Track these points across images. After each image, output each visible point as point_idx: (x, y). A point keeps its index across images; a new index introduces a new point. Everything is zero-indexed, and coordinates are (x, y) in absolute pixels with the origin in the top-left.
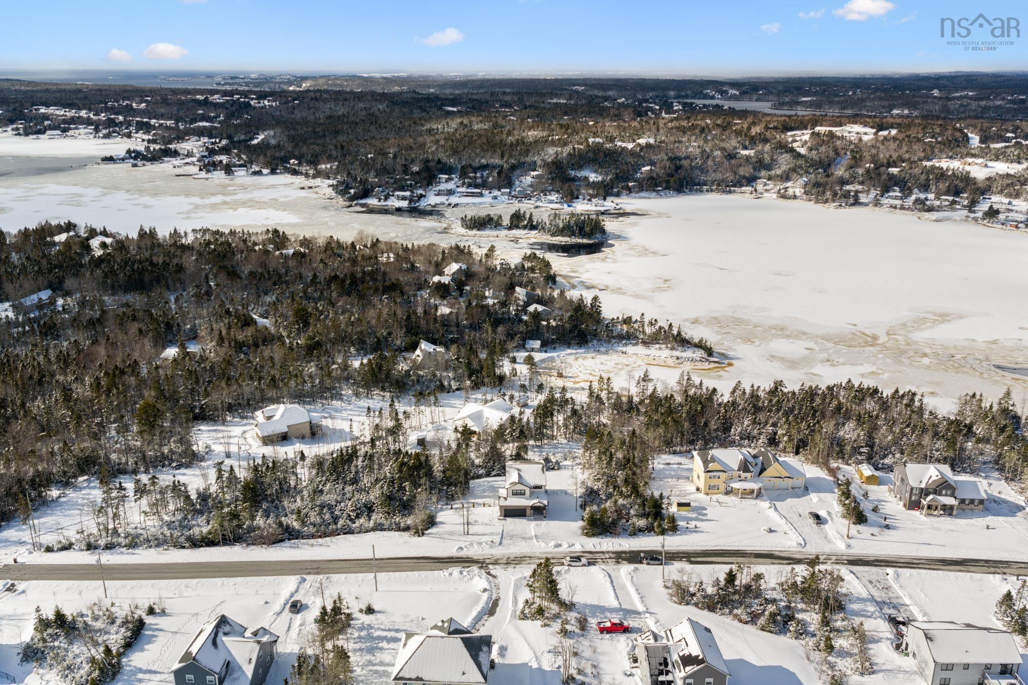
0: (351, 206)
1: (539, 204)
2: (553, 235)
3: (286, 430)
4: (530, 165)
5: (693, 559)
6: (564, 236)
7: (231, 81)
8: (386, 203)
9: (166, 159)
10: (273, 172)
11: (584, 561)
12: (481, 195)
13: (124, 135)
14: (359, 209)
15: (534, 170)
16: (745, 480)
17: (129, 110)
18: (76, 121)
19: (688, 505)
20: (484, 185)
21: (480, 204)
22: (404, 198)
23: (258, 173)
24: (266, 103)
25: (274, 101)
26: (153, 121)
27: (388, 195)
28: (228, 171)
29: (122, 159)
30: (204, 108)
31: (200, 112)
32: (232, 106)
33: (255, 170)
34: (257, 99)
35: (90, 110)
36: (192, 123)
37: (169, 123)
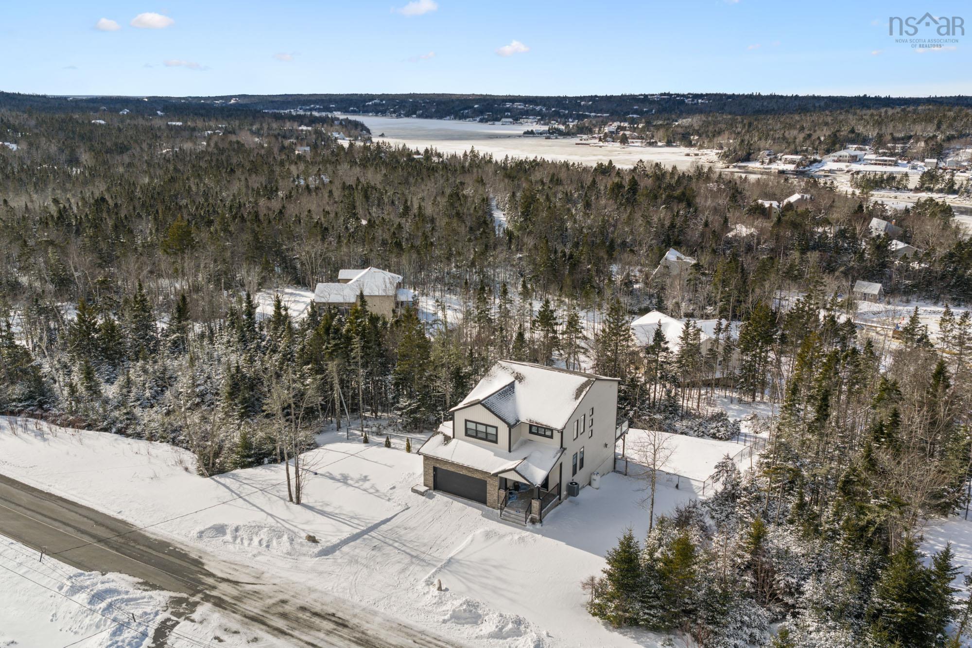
8: (769, 166)
10: (670, 145)
12: (896, 164)
14: (735, 170)
22: (792, 162)
23: (653, 144)
24: (700, 101)
25: (709, 99)
26: (593, 114)
27: (776, 158)
28: (624, 141)
29: (540, 134)
30: (640, 104)
31: (635, 107)
32: (666, 103)
33: (652, 141)
34: (692, 98)
35: (544, 105)
36: (624, 115)
37: (604, 116)
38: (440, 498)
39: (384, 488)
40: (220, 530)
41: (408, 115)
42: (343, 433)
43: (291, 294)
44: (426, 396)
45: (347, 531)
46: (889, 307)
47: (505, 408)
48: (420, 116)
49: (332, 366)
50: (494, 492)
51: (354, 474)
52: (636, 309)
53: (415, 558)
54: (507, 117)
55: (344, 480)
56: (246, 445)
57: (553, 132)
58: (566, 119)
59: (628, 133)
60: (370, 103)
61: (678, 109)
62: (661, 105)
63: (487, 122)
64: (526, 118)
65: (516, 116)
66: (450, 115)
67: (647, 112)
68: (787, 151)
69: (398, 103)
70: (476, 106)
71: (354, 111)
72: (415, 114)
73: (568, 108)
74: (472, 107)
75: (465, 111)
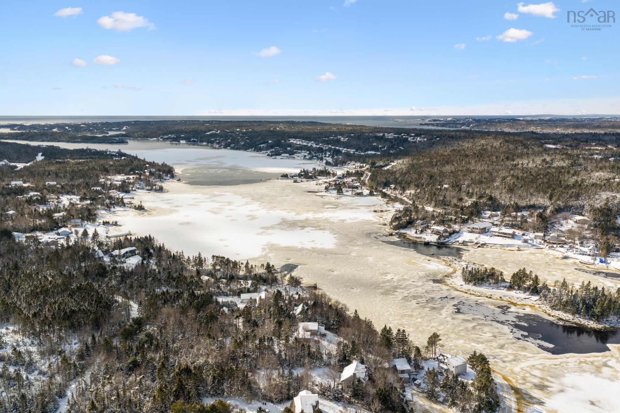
0: (391, 235)
1: (570, 254)
2: (553, 307)
4: (577, 208)
6: (566, 312)
7: (433, 122)
8: (420, 236)
12: (513, 236)
13: (318, 158)
14: (396, 239)
15: (580, 214)
17: (338, 142)
18: (302, 148)
20: (522, 226)
21: (508, 246)
22: (437, 233)
23: (360, 194)
24: (418, 139)
25: (424, 138)
26: (345, 149)
27: (428, 227)
28: (340, 191)
29: (292, 177)
30: (378, 142)
31: (374, 144)
32: (395, 141)
33: (360, 191)
34: (414, 136)
35: (315, 141)
36: (365, 151)
37: (352, 151)
41: (226, 146)
48: (233, 148)
54: (286, 152)
57: (302, 175)
58: (325, 154)
59: (349, 180)
60: (209, 133)
61: (402, 146)
62: (392, 143)
63: (272, 156)
64: (299, 153)
65: (292, 151)
66: (252, 148)
67: (381, 148)
68: (437, 219)
69: (228, 133)
70: (270, 142)
71: (194, 141)
72: (229, 146)
73: (330, 144)
74: (267, 142)
75: (262, 145)
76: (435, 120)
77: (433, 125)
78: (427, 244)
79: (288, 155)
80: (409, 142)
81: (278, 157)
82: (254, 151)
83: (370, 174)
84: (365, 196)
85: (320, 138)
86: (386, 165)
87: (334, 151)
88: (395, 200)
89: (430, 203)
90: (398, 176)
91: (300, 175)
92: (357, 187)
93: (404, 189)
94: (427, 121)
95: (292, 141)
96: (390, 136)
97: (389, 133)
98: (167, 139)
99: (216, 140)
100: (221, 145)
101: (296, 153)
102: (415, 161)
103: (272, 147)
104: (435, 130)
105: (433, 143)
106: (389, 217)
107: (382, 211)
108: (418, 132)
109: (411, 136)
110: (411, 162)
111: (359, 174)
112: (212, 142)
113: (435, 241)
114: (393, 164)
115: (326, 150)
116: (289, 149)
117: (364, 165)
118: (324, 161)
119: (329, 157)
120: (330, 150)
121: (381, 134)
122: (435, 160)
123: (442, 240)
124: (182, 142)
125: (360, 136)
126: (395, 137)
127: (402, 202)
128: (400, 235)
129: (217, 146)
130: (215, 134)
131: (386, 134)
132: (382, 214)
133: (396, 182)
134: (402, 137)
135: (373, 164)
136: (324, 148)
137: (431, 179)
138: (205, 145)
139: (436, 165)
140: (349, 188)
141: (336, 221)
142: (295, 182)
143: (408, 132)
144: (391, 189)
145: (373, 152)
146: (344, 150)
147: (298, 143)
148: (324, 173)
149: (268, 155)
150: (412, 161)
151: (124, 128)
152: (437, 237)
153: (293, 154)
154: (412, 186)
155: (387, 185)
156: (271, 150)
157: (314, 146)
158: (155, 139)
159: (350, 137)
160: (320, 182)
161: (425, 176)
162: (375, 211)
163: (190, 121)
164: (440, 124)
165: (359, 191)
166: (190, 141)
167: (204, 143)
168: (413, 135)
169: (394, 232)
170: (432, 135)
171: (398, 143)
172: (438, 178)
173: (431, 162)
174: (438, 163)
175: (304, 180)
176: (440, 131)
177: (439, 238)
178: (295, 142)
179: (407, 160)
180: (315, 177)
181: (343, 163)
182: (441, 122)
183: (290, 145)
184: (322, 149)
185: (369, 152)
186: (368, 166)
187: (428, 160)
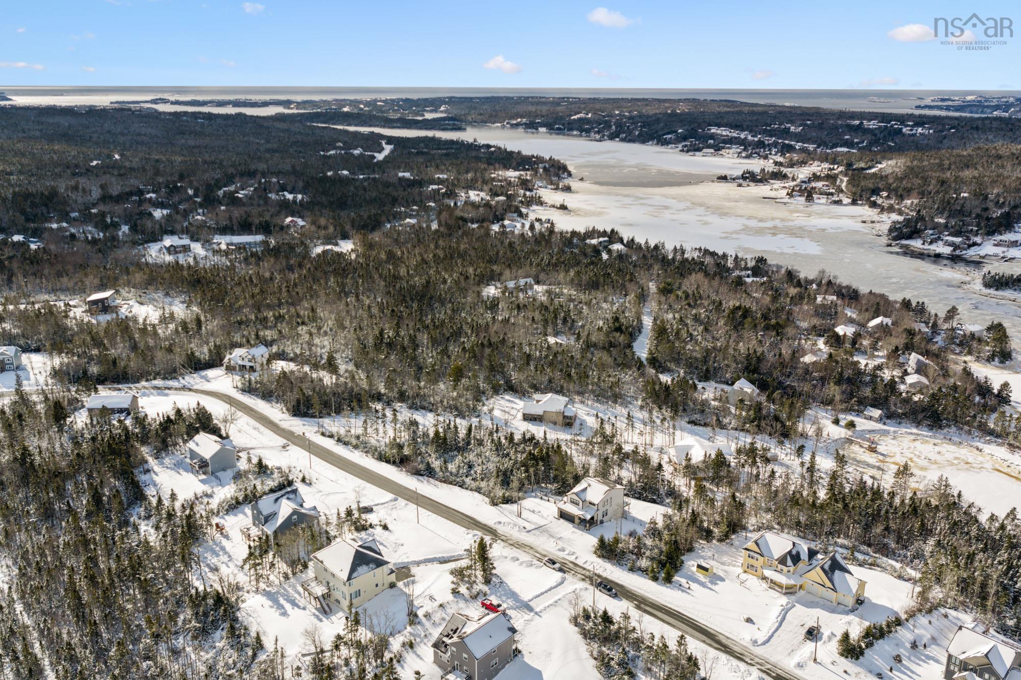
0: (890, 245)
3: (541, 413)
5: (642, 606)
7: (940, 104)
8: (929, 247)
9: (772, 181)
10: (854, 203)
11: (557, 566)
13: (760, 157)
14: (897, 249)
16: (781, 572)
17: (786, 133)
18: (731, 141)
19: (706, 570)
22: (951, 244)
23: (838, 202)
24: (920, 130)
25: (930, 129)
26: (800, 144)
27: (939, 238)
28: (809, 198)
29: (734, 179)
30: (852, 133)
31: (847, 137)
32: (881, 132)
33: (837, 199)
34: (912, 126)
35: (751, 131)
36: (832, 148)
37: (811, 147)
38: (562, 520)
39: (545, 516)
40: (500, 523)
41: (612, 137)
42: (533, 494)
43: (509, 401)
44: (564, 483)
45: (533, 527)
46: (885, 427)
47: (582, 496)
48: (623, 140)
49: (531, 470)
50: (577, 521)
51: (537, 510)
52: (702, 423)
53: (552, 536)
54: (709, 147)
55: (533, 512)
56: (504, 497)
57: (747, 178)
58: (770, 150)
59: (819, 184)
60: (576, 117)
61: (893, 140)
62: (875, 135)
63: (687, 152)
64: (729, 148)
65: (719, 145)
66: (652, 139)
67: (857, 143)
68: (952, 230)
69: (604, 117)
70: (680, 131)
71: (559, 129)
72: (618, 137)
73: (775, 135)
74: (676, 132)
75: (670, 136)
76: (943, 100)
77: (939, 108)
78: (938, 256)
79: (712, 150)
80: (904, 135)
81: (697, 153)
82: (658, 144)
83: (845, 179)
84: (845, 205)
85: (757, 126)
86: (870, 168)
87: (782, 147)
88: (891, 209)
89: (942, 213)
90: (891, 181)
91: (743, 177)
92: (832, 194)
93: (901, 198)
94: (928, 102)
95: (714, 130)
96: (873, 125)
97: (870, 120)
98: (518, 125)
99: (593, 128)
100: (604, 136)
101: (723, 148)
102: (915, 163)
103: (685, 139)
104: (947, 118)
105: (945, 137)
106: (885, 228)
107: (873, 222)
108: (919, 120)
109: (908, 126)
110: (909, 164)
111: (831, 178)
112: (588, 131)
113: (949, 252)
114: (880, 166)
115: (769, 145)
116: (711, 142)
117: (836, 167)
118: (771, 161)
119: (776, 155)
120: (775, 145)
121: (857, 122)
122: (947, 162)
123: (958, 252)
124: (541, 129)
125: (823, 124)
126: (880, 127)
127: (900, 213)
128: (902, 246)
129: (598, 137)
130: (586, 118)
131: (865, 122)
132: (874, 225)
133: (888, 189)
134: (892, 126)
135: (849, 165)
136: (766, 142)
137: (942, 185)
138: (575, 136)
139: (949, 169)
140: (821, 194)
141: (813, 229)
142: (740, 185)
143: (902, 119)
144: (881, 197)
145: (845, 150)
146: (798, 146)
147: (724, 133)
148: (778, 176)
149: (682, 151)
150: (912, 162)
151: (442, 108)
152: (952, 248)
153: (719, 149)
154: (915, 193)
155: (876, 191)
156: (684, 143)
157: (750, 138)
158: (499, 125)
159: (806, 125)
160: (775, 186)
161: (933, 182)
162: (864, 222)
163: (532, 97)
164: (953, 106)
165: (835, 198)
166: (553, 129)
167: (575, 133)
168: (911, 123)
169: (894, 243)
170: (944, 125)
171: (885, 137)
172: (953, 185)
173: (941, 165)
174: (953, 167)
175: (752, 184)
176: (956, 118)
177: (954, 250)
178: (719, 132)
179: (903, 161)
180: (766, 180)
181: (803, 163)
182: (956, 103)
183: (712, 136)
184: (763, 142)
185: (839, 149)
186: (841, 169)
187: (937, 161)
